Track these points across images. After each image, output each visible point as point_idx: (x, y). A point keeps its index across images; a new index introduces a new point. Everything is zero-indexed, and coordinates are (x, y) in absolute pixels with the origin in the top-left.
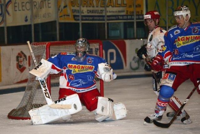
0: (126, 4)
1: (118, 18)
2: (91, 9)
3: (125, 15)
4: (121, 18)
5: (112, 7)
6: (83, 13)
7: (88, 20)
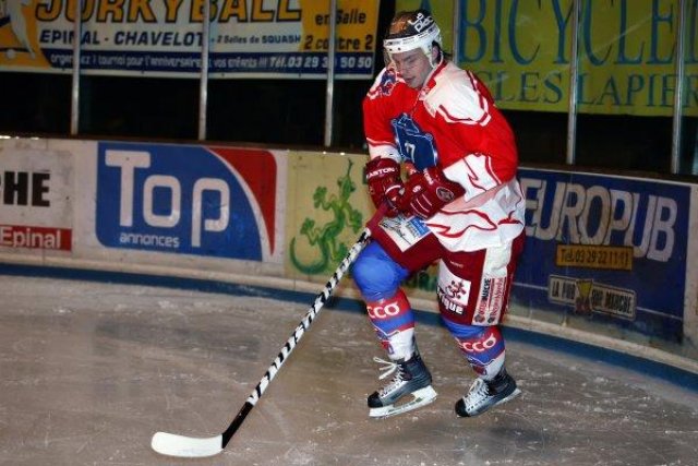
0: (299, 11)
1: (269, 62)
2: (140, 27)
3: (296, 55)
4: (280, 62)
5: (240, 21)
6: (96, 42)
7: (124, 67)
